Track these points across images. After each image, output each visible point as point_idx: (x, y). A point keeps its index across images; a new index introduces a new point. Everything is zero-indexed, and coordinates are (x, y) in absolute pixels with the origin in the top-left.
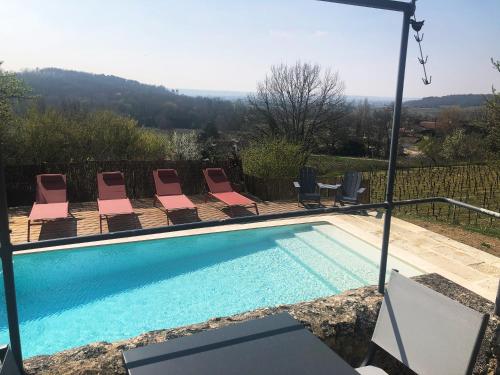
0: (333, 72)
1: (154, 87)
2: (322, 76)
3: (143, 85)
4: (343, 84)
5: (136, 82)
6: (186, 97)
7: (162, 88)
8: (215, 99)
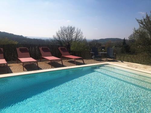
0: (79, 29)
1: (19, 36)
2: (76, 30)
3: (15, 35)
4: (82, 33)
5: (13, 34)
6: (30, 39)
7: (21, 36)
8: (39, 39)
